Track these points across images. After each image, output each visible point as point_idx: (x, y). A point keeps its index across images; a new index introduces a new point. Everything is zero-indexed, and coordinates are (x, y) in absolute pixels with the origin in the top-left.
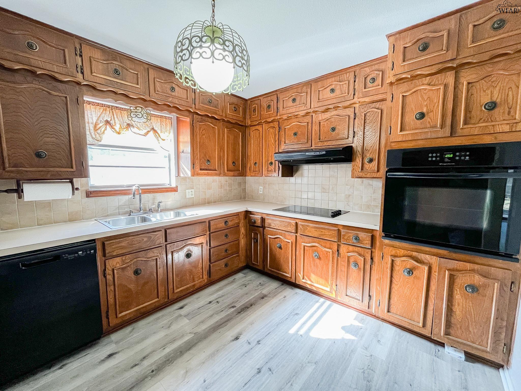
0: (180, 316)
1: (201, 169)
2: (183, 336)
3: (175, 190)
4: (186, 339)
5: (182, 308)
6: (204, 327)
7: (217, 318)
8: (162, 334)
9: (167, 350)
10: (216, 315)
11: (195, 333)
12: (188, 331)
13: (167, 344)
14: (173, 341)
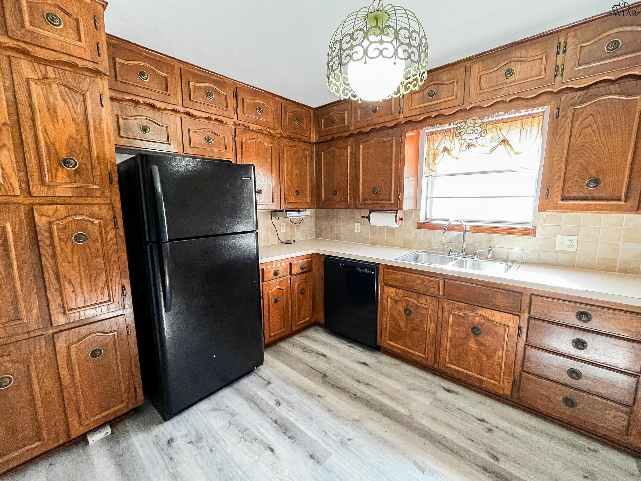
0: (434, 393)
1: (562, 200)
2: (402, 405)
3: (531, 232)
4: (401, 409)
5: (448, 391)
6: (426, 423)
7: (452, 436)
8: (398, 386)
9: (380, 398)
10: (457, 433)
11: (412, 415)
12: (412, 408)
13: (388, 395)
14: (393, 399)
